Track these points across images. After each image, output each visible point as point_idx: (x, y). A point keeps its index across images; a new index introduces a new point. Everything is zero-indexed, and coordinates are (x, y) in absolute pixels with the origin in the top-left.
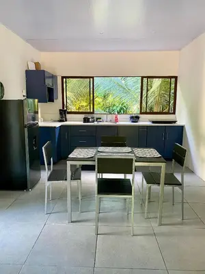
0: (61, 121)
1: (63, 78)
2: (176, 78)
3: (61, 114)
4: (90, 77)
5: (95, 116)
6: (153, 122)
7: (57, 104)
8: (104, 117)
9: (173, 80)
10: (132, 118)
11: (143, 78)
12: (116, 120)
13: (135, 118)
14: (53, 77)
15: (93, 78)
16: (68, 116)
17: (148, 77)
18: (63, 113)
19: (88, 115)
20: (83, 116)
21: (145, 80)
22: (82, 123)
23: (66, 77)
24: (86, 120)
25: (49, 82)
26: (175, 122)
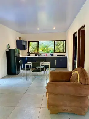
0: (28, 56)
1: (29, 42)
2: (66, 41)
3: (28, 53)
4: (37, 41)
5: (39, 54)
6: (58, 55)
7: (27, 50)
8: (42, 54)
9: (65, 42)
10: (51, 54)
11: (54, 41)
12: (46, 55)
13: (52, 54)
14: (26, 42)
15: (38, 41)
17: (56, 41)
18: (29, 53)
19: (37, 54)
20: (35, 54)
21: (55, 42)
22: (34, 56)
23: (30, 42)
25: (24, 44)
26: (64, 55)
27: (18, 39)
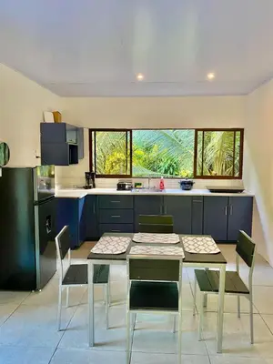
0: (86, 188)
1: (91, 130)
2: (242, 131)
3: (87, 178)
4: (126, 130)
5: (134, 181)
6: (212, 191)
7: (82, 166)
8: (145, 183)
9: (238, 133)
10: (183, 183)
11: (197, 130)
12: (162, 187)
13: (187, 185)
14: (78, 130)
15: (131, 131)
16: (97, 181)
17: (204, 130)
18: (91, 176)
19: (123, 179)
20: (117, 181)
21: (200, 133)
22: (114, 191)
23: (96, 130)
24: (121, 187)
25: (71, 139)
26: (241, 191)
27: (50, 119)
